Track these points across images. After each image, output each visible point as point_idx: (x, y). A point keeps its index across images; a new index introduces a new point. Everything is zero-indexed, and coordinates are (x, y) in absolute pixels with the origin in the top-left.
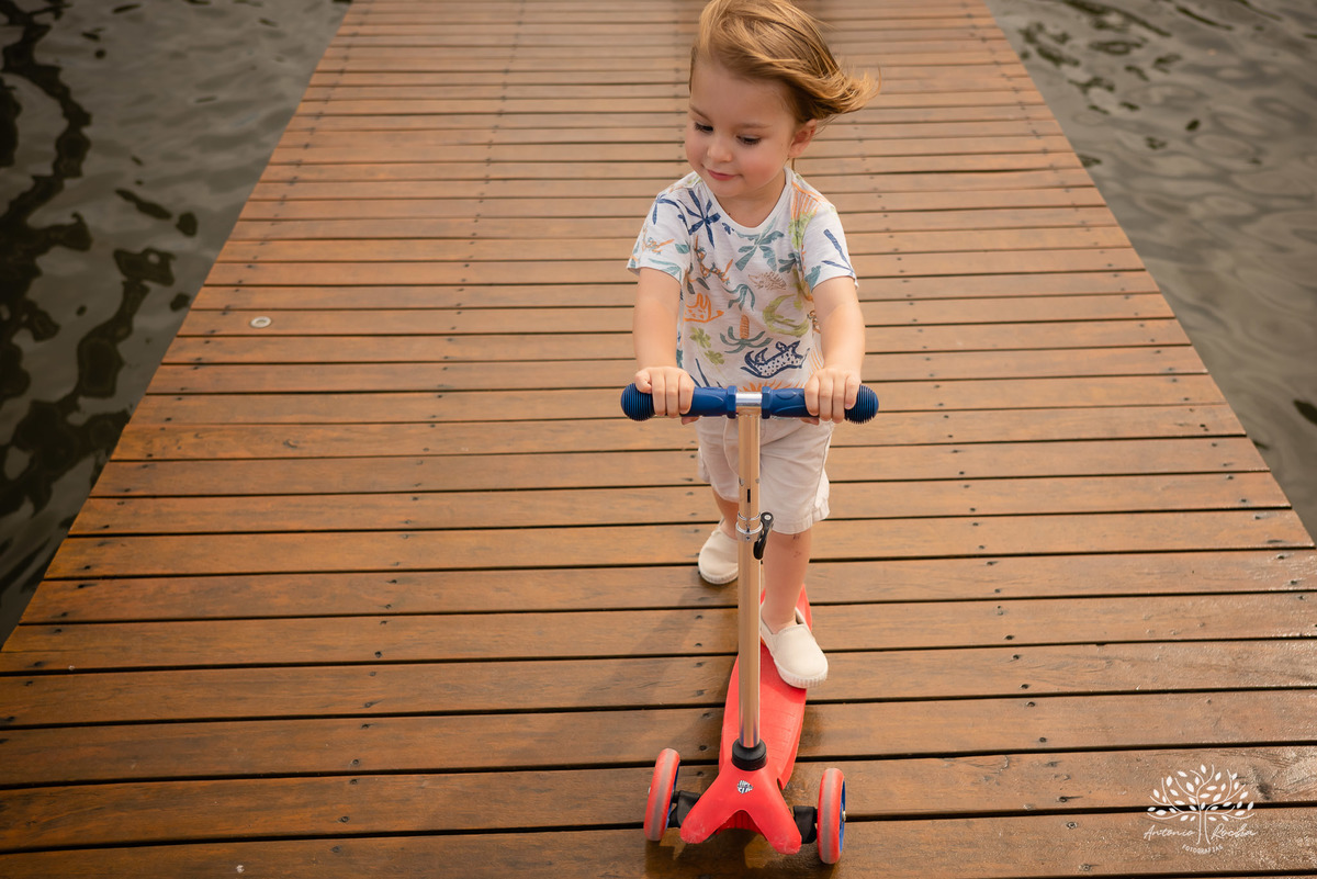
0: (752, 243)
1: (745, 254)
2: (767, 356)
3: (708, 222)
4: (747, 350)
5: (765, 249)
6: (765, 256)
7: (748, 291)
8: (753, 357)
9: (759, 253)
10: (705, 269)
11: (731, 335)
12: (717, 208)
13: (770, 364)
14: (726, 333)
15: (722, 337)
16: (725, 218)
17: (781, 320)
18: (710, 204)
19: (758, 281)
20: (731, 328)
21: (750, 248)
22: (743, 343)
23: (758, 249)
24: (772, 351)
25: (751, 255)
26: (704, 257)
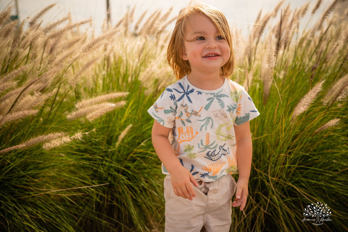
0: (212, 96)
1: (209, 101)
2: (216, 153)
3: (187, 94)
4: (208, 150)
5: (219, 100)
6: (219, 102)
7: (210, 121)
8: (210, 153)
9: (216, 100)
10: (189, 113)
11: (202, 144)
12: (192, 87)
13: (217, 156)
14: (200, 143)
15: (199, 144)
16: (196, 89)
17: (222, 134)
18: (188, 87)
19: (215, 113)
20: (202, 140)
21: (211, 98)
22: (206, 147)
23: (215, 99)
24: (218, 150)
25: (212, 101)
26: (187, 108)
